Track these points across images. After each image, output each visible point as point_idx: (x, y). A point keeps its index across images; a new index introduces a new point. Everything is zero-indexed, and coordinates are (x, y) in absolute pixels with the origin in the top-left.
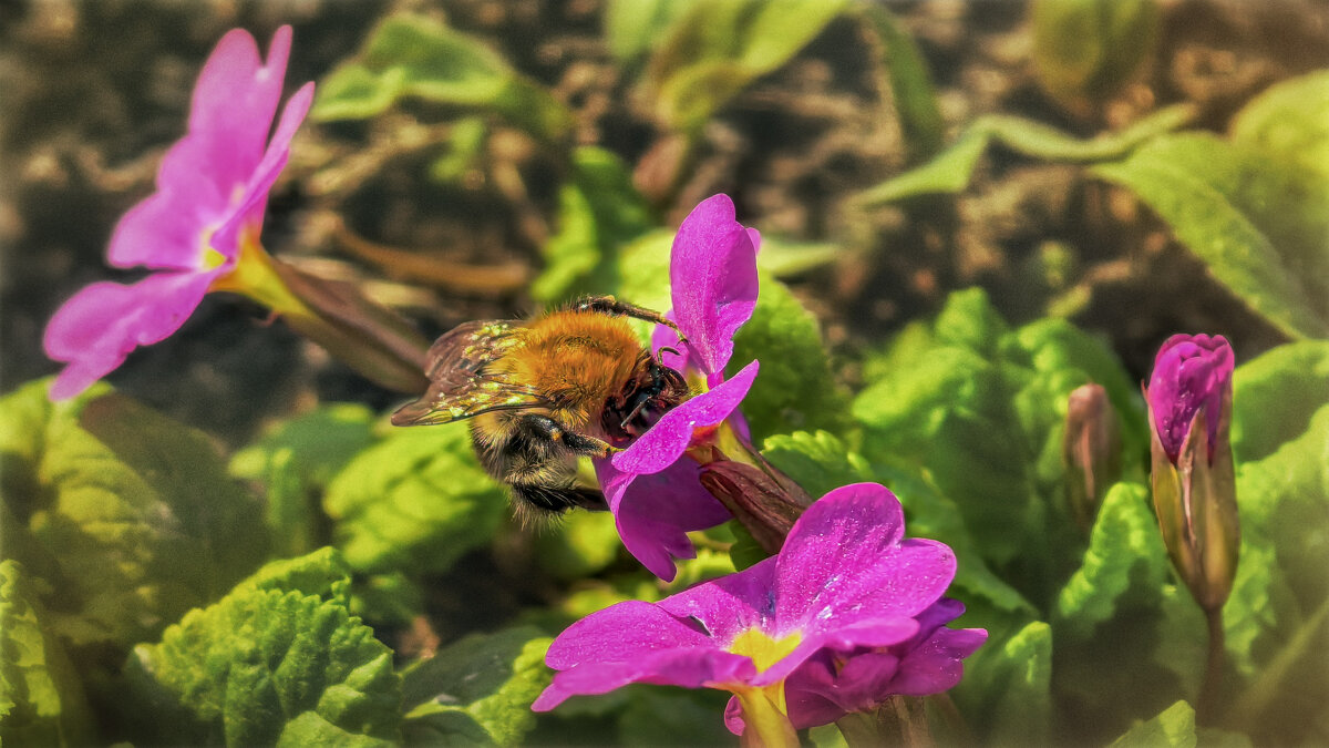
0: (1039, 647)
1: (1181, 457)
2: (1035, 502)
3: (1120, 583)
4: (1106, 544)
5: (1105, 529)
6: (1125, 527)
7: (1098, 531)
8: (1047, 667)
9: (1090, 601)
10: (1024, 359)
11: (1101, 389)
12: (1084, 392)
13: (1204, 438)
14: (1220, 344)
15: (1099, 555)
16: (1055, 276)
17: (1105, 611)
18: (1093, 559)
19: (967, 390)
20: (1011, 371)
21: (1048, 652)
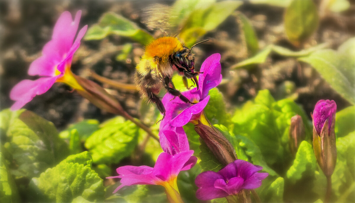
0: (281, 184)
1: (321, 133)
2: (281, 147)
3: (303, 169)
4: (300, 157)
6: (305, 153)
7: (298, 154)
8: (283, 190)
9: (295, 174)
10: (279, 109)
11: (300, 117)
12: (296, 117)
13: (327, 128)
14: (333, 102)
15: (298, 161)
16: (288, 90)
17: (299, 177)
18: (296, 162)
19: (263, 117)
20: (275, 112)
21: (283, 185)
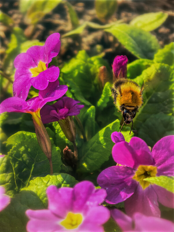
0: (93, 110)
1: (118, 77)
2: (93, 87)
3: (108, 100)
4: (105, 93)
5: (105, 90)
6: (109, 90)
8: (94, 114)
9: (102, 103)
10: (92, 62)
11: (105, 67)
12: (102, 67)
13: (122, 73)
14: (125, 57)
15: (104, 95)
16: (99, 51)
17: (105, 105)
19: (82, 68)
20: (90, 65)
21: (95, 111)
